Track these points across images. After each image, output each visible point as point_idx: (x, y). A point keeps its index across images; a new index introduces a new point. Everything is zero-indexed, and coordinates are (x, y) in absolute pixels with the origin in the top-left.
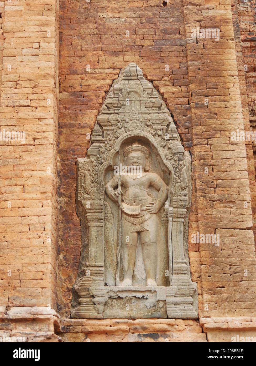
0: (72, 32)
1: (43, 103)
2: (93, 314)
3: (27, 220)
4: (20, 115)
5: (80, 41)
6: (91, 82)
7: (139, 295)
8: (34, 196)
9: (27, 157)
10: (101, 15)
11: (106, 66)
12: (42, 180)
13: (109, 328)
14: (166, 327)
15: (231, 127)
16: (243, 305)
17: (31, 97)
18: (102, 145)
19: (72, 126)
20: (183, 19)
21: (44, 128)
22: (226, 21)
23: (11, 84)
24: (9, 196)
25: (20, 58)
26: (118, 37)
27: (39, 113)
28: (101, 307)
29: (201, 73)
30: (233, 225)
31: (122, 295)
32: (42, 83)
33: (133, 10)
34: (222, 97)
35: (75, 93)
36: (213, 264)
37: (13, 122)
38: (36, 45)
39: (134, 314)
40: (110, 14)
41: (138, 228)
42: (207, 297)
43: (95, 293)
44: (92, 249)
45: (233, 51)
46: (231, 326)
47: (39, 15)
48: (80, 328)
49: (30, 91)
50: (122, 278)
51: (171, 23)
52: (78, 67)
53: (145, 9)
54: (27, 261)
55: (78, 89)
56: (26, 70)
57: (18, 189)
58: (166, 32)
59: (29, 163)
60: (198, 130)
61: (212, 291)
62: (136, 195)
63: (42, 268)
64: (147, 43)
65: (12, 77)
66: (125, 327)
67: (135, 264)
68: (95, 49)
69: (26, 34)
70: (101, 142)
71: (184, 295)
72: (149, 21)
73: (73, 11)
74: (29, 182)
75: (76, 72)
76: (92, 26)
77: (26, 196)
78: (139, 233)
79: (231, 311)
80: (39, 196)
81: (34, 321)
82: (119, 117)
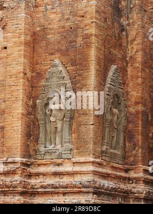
0: (38, 46)
1: (19, 84)
2: (40, 158)
3: (13, 128)
4: (12, 89)
5: (40, 49)
6: (44, 67)
7: (54, 151)
8: (15, 119)
9: (14, 105)
10: (48, 37)
11: (49, 60)
12: (18, 114)
13: (45, 163)
14: (61, 162)
15: (89, 83)
16: (87, 153)
17: (16, 81)
18: (44, 95)
19: (36, 87)
20: (76, 36)
21: (19, 94)
22: (91, 35)
23: (9, 77)
24: (8, 120)
25: (12, 66)
26: (53, 46)
27: (18, 88)
28: (43, 156)
29: (81, 60)
30: (86, 124)
31: (49, 151)
32: (19, 75)
33: (59, 33)
34: (87, 71)
35: (37, 73)
36: (78, 139)
37: (10, 92)
38: (17, 60)
39: (52, 158)
40: (51, 36)
41: (55, 126)
42: (75, 151)
43: (40, 151)
44: (40, 135)
45: (93, 49)
46: (80, 161)
47: (18, 47)
48: (36, 163)
49: (15, 79)
50: (51, 145)
51: (72, 38)
52: (39, 61)
53: (64, 32)
54: (13, 142)
55: (39, 71)
56: (14, 71)
57: (11, 117)
58: (70, 42)
59: (14, 107)
60: (78, 85)
61: (77, 149)
62: (54, 114)
63: (17, 145)
64: (64, 48)
65: (10, 74)
66: (49, 162)
67: (55, 139)
68: (45, 53)
69: (14, 56)
70: (44, 94)
71: (67, 151)
72: (65, 37)
73: (38, 36)
74: (14, 114)
75: (38, 64)
76: (44, 42)
77: (13, 119)
78: (56, 128)
79: (83, 156)
80: (17, 119)
81: (14, 163)
82: (49, 83)
